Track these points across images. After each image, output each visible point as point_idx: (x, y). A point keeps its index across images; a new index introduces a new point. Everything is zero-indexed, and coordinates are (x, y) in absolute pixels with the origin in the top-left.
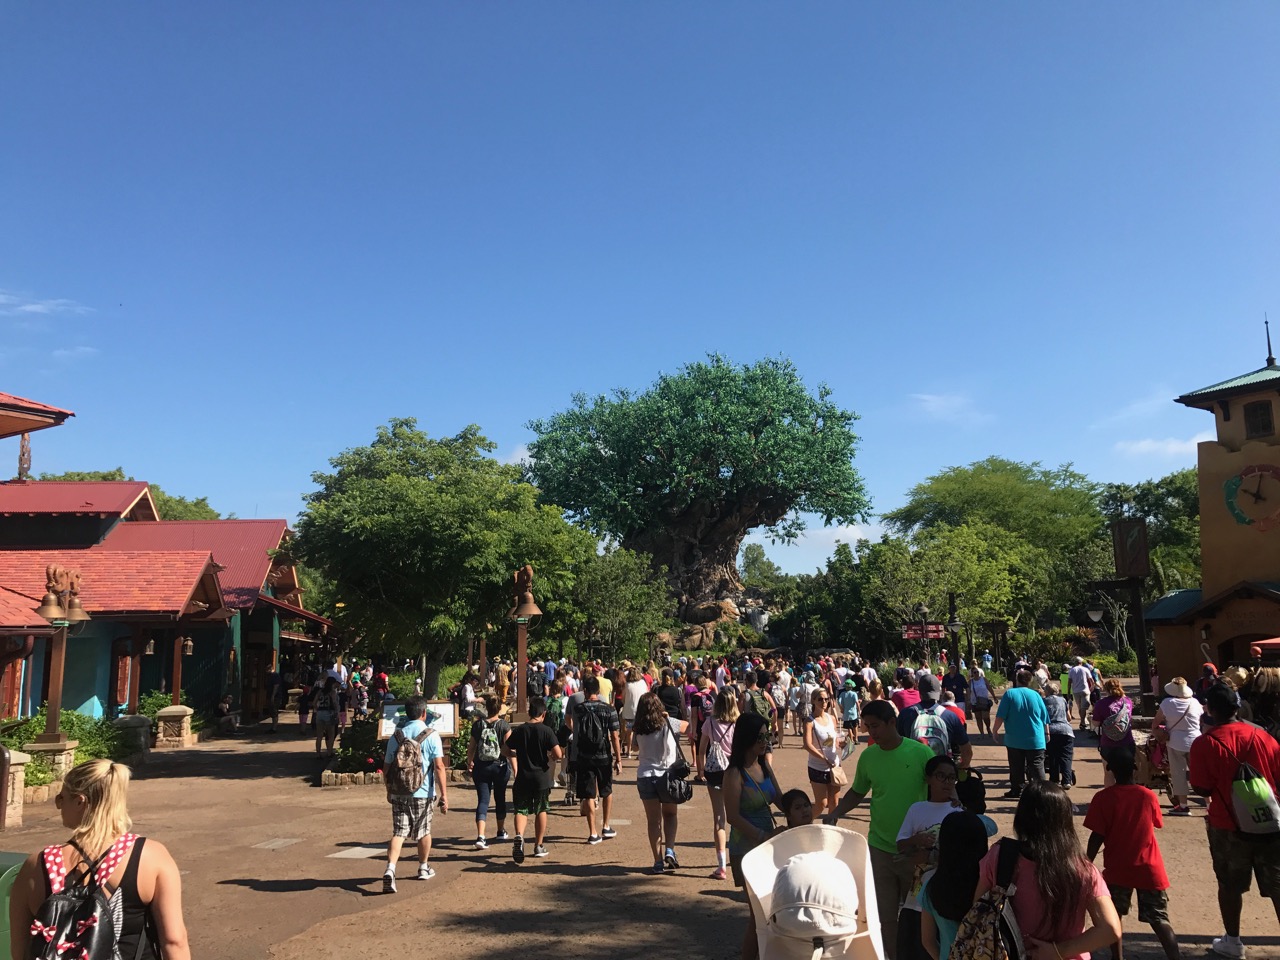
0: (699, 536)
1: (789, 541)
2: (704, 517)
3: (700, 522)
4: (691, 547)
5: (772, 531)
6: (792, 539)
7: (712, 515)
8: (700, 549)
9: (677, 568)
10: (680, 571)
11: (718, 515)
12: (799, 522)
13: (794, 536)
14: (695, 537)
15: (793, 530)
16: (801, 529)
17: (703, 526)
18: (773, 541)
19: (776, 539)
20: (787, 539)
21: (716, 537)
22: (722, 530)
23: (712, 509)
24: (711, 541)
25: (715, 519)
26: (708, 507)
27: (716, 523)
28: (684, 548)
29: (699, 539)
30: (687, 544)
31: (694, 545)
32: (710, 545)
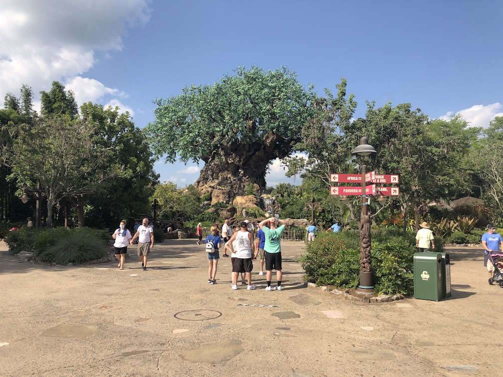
4: (238, 167)
7: (249, 151)
8: (243, 169)
10: (232, 180)
11: (253, 151)
14: (240, 162)
17: (244, 157)
19: (286, 167)
21: (251, 163)
22: (254, 159)
23: (250, 148)
24: (249, 165)
25: (251, 153)
26: (247, 147)
27: (252, 155)
28: (234, 168)
29: (242, 163)
30: (236, 166)
31: (240, 167)
32: (248, 167)
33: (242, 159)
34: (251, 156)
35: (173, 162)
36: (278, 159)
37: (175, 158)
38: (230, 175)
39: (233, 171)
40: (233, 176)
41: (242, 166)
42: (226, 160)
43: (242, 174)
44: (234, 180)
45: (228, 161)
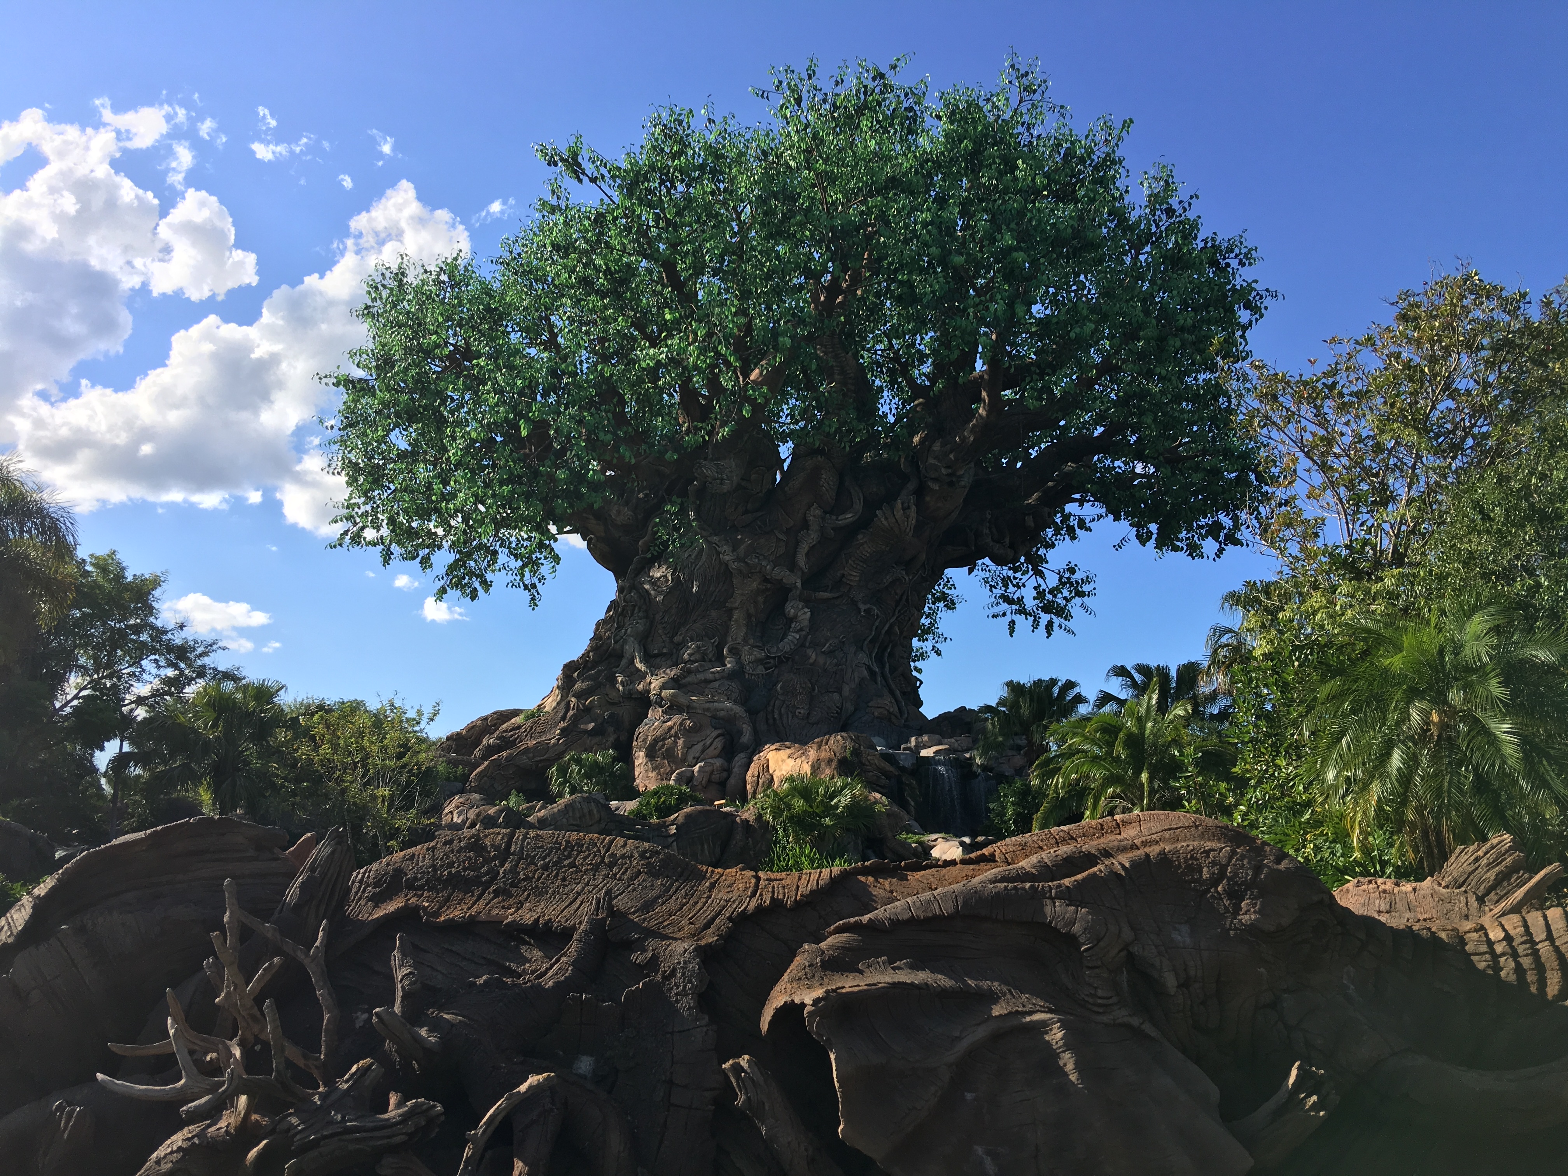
0: (801, 560)
1: (1050, 624)
2: (818, 512)
3: (805, 525)
4: (780, 593)
5: (1008, 601)
6: (1057, 621)
7: (835, 509)
8: (807, 602)
9: (734, 650)
10: (746, 658)
11: (859, 506)
12: (1074, 578)
13: (1062, 612)
14: (792, 566)
15: (1061, 598)
16: (1080, 594)
17: (812, 536)
18: (1012, 623)
19: (1019, 619)
20: (1045, 618)
21: (850, 570)
22: (867, 550)
23: (841, 488)
24: (838, 583)
25: (849, 517)
26: (827, 481)
27: (850, 533)
28: (761, 599)
29: (803, 572)
30: (769, 586)
31: (790, 590)
32: (836, 595)
33: (804, 548)
34: (847, 535)
35: (474, 596)
36: (982, 564)
37: (489, 576)
38: (737, 631)
39: (752, 611)
40: (751, 641)
41: (799, 585)
42: (718, 553)
43: (801, 630)
44: (759, 661)
45: (727, 558)
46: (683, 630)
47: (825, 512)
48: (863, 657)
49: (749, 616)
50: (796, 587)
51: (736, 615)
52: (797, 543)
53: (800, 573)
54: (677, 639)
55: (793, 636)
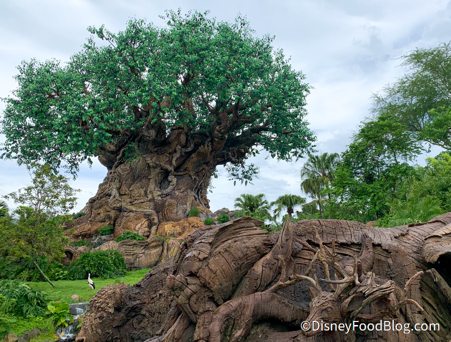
0: (174, 162)
1: (246, 182)
2: (180, 147)
4: (166, 173)
5: (234, 175)
6: (248, 181)
7: (185, 146)
8: (175, 176)
9: (151, 192)
10: (155, 195)
11: (192, 146)
12: (253, 168)
13: (250, 178)
14: (171, 164)
15: (249, 174)
16: (255, 173)
17: (177, 155)
18: (235, 182)
19: (237, 181)
20: (245, 180)
21: (189, 165)
22: (195, 159)
23: (187, 140)
24: (186, 170)
25: (190, 149)
26: (183, 138)
28: (160, 175)
29: (174, 167)
30: (163, 171)
31: (170, 172)
32: (184, 173)
33: (175, 159)
34: (189, 154)
36: (229, 163)
38: (152, 186)
39: (157, 179)
40: (157, 189)
41: (173, 170)
42: (146, 161)
43: (173, 185)
44: (159, 195)
45: (149, 162)
46: (133, 186)
47: (182, 148)
48: (193, 193)
49: (156, 181)
50: (172, 171)
51: (151, 181)
52: (173, 157)
53: (173, 167)
54: (130, 189)
55: (171, 187)
